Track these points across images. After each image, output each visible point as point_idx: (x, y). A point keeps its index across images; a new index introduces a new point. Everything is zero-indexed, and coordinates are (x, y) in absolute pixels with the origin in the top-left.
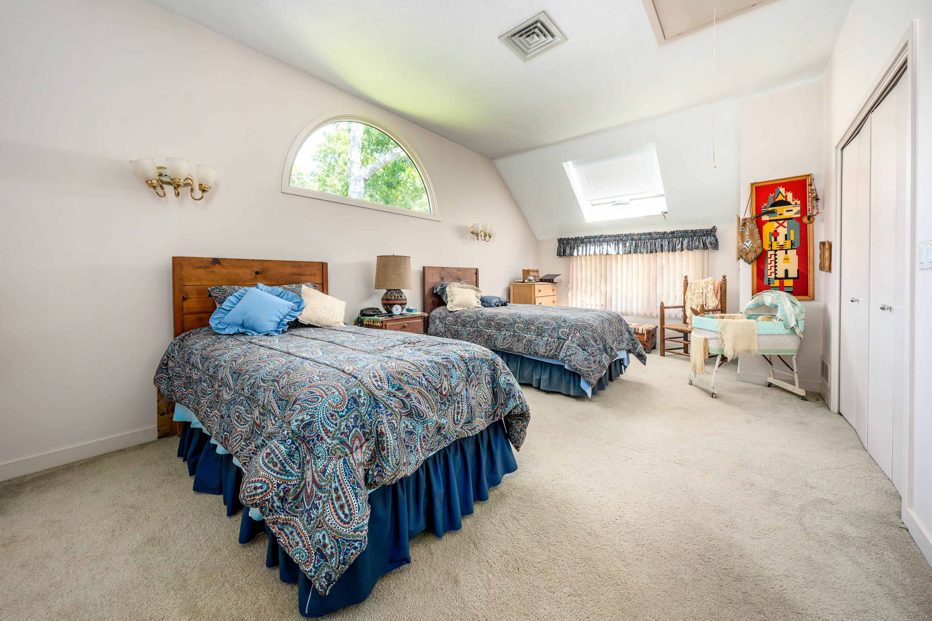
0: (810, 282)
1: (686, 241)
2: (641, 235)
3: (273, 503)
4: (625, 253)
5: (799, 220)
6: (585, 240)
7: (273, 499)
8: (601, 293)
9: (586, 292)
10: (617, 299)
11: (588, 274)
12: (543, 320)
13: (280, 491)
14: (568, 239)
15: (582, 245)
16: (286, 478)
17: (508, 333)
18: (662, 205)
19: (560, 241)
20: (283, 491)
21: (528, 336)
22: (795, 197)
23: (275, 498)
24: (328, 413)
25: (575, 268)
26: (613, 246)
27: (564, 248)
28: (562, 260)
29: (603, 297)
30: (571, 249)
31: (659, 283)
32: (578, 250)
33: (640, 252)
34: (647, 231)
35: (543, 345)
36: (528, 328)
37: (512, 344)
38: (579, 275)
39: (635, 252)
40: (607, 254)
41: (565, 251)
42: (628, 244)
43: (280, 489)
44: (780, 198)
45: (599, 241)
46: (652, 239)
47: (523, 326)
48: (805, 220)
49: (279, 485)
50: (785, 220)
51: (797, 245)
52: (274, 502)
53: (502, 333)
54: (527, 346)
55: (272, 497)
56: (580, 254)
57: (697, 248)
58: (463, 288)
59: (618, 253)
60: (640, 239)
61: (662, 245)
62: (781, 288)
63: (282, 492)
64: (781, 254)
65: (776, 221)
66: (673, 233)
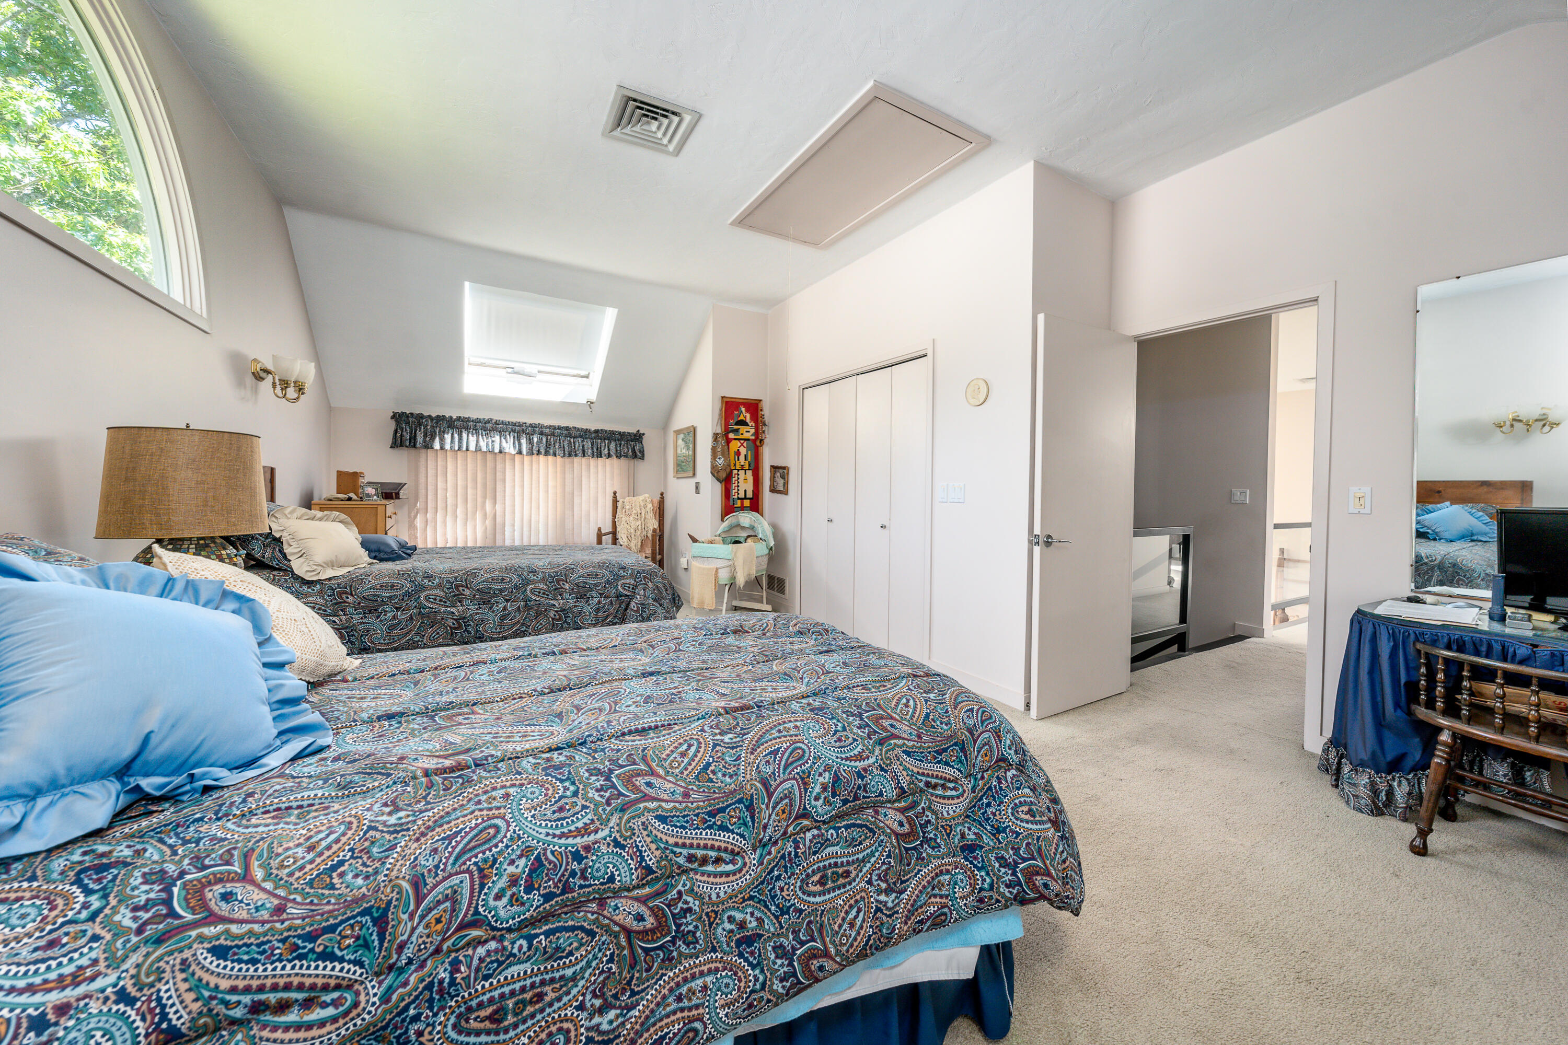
0: (760, 503)
1: (613, 445)
2: (555, 428)
3: (885, 906)
4: (531, 453)
5: (754, 441)
6: (458, 423)
7: (881, 902)
8: (485, 515)
9: (455, 517)
10: (513, 525)
11: (460, 483)
12: (584, 571)
13: (878, 885)
14: (421, 416)
15: (451, 432)
16: (868, 865)
17: (511, 606)
18: (589, 391)
19: (399, 418)
20: (882, 881)
21: (558, 603)
22: (751, 419)
23: (882, 897)
24: (833, 744)
25: (431, 472)
26: (511, 440)
27: (411, 433)
28: (403, 455)
29: (488, 522)
30: (425, 435)
31: (576, 500)
32: (442, 440)
33: (555, 455)
34: (563, 424)
35: (590, 613)
36: (556, 589)
37: (523, 624)
38: (440, 485)
39: (547, 453)
40: (500, 452)
41: (413, 439)
42: (535, 440)
43: (875, 883)
44: (741, 418)
45: (484, 429)
46: (570, 436)
47: (545, 587)
48: (758, 443)
49: (870, 882)
50: (745, 440)
51: (753, 466)
52: (886, 902)
53: (495, 608)
54: (557, 620)
55: (877, 901)
56: (448, 447)
57: (626, 456)
58: (313, 519)
59: (520, 452)
60: (553, 435)
61: (583, 446)
62: (742, 508)
63: (881, 884)
64: (742, 473)
65: (739, 440)
66: (597, 431)
